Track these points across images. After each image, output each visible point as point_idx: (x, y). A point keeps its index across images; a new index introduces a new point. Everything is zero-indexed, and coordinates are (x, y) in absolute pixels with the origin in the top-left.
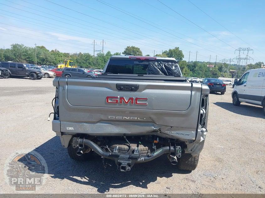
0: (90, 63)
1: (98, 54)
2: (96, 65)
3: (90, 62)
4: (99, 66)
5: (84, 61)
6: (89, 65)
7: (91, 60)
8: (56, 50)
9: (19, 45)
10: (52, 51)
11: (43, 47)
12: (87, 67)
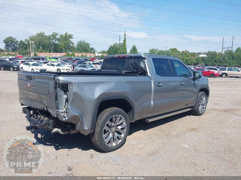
0: (216, 61)
1: (225, 52)
2: (222, 62)
3: (216, 59)
4: (226, 63)
5: (210, 60)
6: (215, 63)
7: (217, 57)
8: (186, 51)
9: (155, 49)
10: (183, 52)
11: (175, 49)
12: (212, 65)
